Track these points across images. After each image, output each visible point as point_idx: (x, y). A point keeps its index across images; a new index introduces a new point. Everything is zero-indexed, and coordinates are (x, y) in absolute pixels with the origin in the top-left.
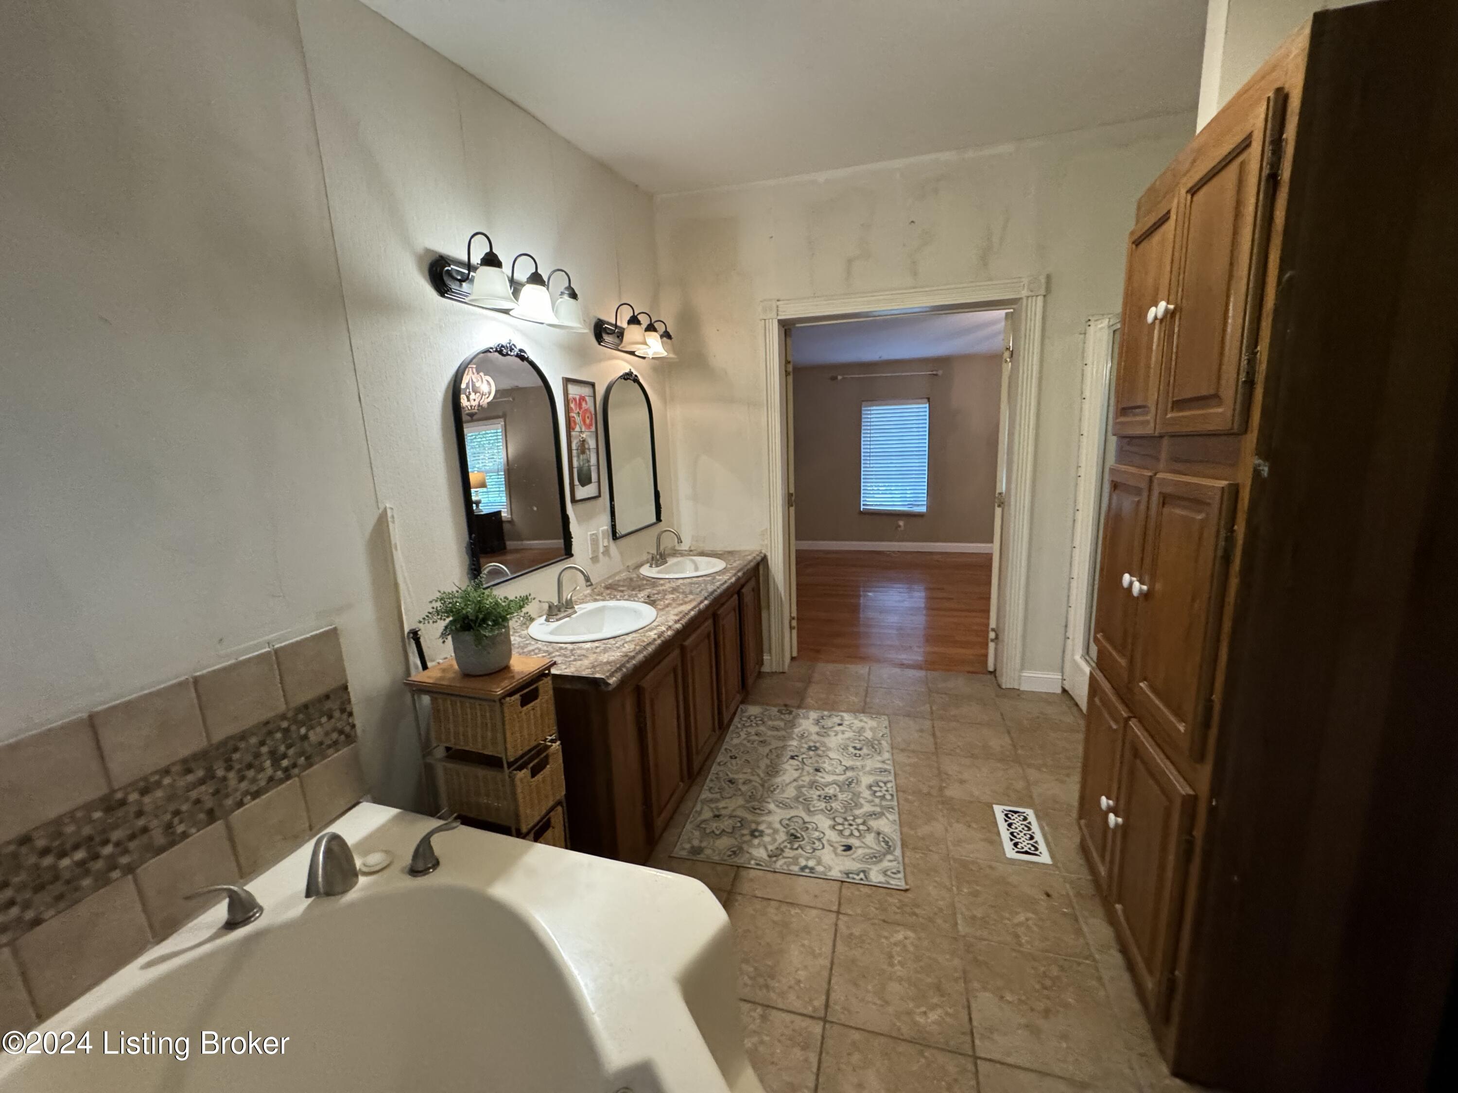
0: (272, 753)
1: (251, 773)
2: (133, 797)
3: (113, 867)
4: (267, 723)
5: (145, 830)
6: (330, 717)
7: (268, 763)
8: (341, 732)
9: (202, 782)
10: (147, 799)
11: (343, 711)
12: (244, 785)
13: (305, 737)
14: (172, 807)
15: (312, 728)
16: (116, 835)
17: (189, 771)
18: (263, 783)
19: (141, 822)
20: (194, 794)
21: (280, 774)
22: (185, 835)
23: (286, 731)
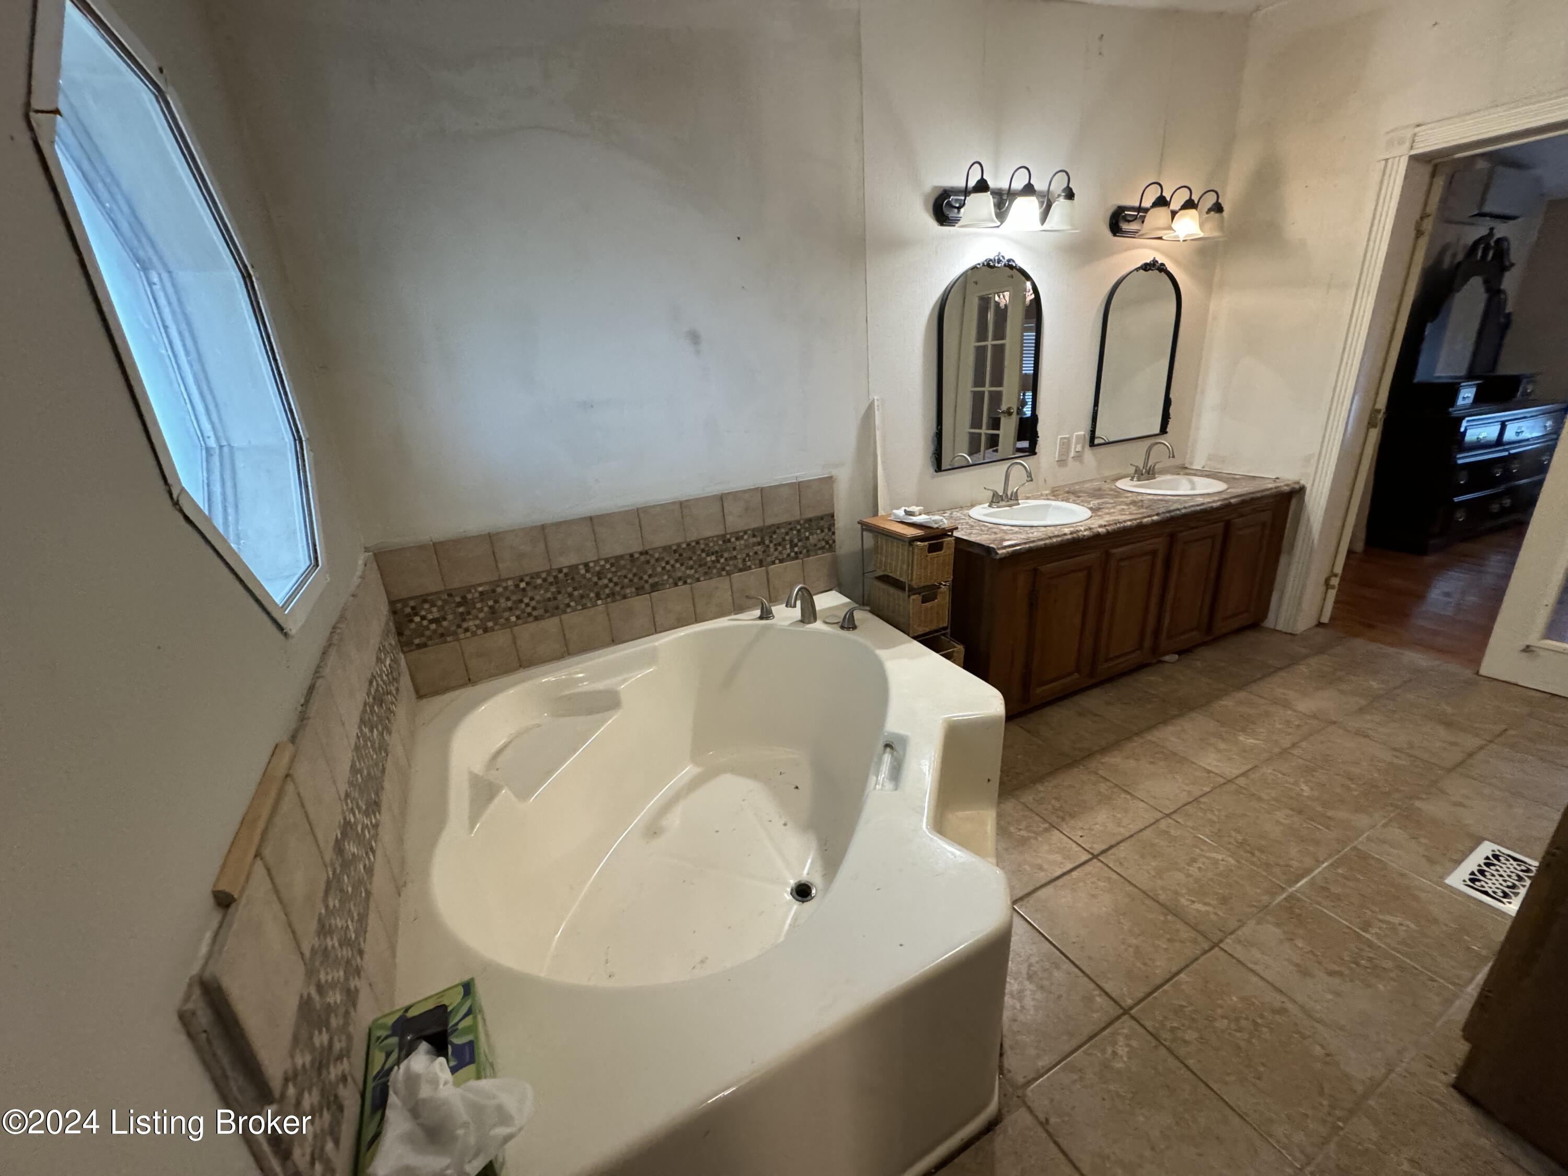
0: (791, 541)
1: (780, 548)
2: (733, 540)
3: (723, 569)
4: (790, 524)
5: (735, 558)
6: (822, 531)
7: (788, 546)
8: (827, 543)
9: (759, 544)
10: (738, 543)
11: (829, 530)
12: (776, 553)
13: (807, 538)
14: (746, 551)
15: (811, 534)
16: (726, 555)
17: (754, 536)
18: (785, 556)
19: (735, 553)
20: (756, 548)
21: (793, 554)
22: (750, 568)
23: (799, 531)
